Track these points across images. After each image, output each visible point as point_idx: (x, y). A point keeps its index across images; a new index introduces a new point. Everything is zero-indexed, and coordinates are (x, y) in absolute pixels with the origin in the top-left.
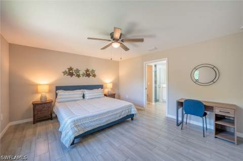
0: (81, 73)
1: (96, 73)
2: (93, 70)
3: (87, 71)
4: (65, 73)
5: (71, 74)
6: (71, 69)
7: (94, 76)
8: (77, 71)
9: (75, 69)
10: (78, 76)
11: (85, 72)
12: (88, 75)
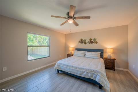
0: (87, 41)
1: (97, 40)
2: (95, 39)
3: (91, 39)
4: (79, 42)
5: (82, 43)
6: (82, 40)
7: (96, 43)
8: (85, 40)
9: (84, 39)
10: (85, 43)
11: (89, 41)
12: (91, 43)
